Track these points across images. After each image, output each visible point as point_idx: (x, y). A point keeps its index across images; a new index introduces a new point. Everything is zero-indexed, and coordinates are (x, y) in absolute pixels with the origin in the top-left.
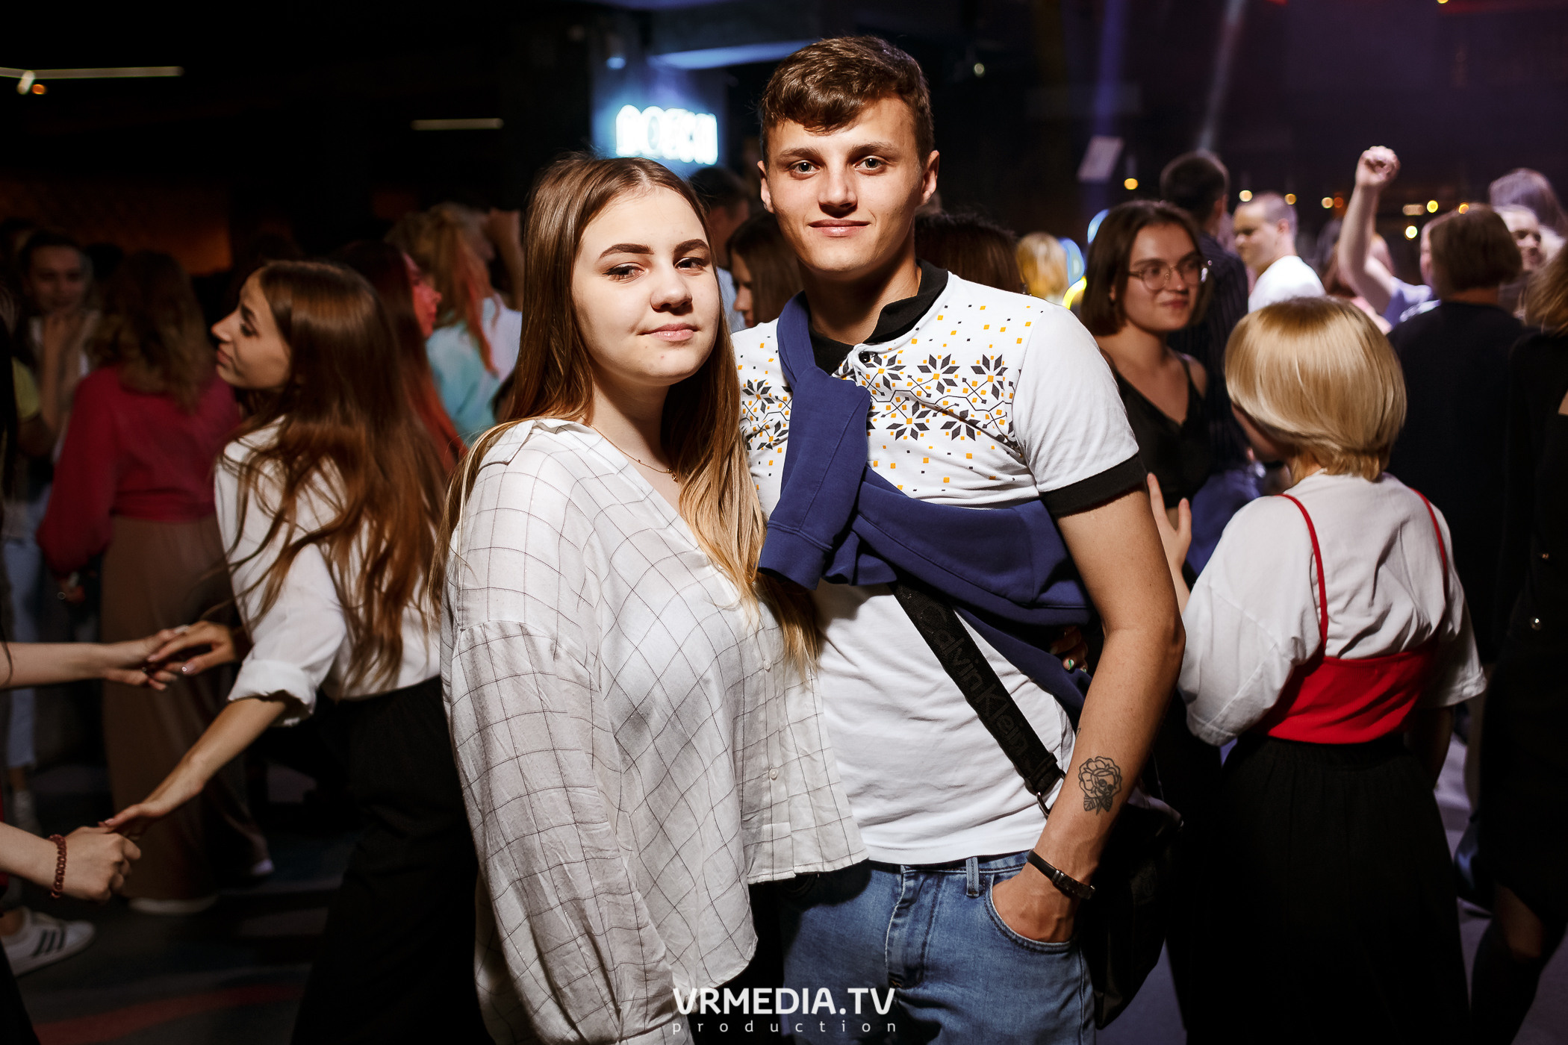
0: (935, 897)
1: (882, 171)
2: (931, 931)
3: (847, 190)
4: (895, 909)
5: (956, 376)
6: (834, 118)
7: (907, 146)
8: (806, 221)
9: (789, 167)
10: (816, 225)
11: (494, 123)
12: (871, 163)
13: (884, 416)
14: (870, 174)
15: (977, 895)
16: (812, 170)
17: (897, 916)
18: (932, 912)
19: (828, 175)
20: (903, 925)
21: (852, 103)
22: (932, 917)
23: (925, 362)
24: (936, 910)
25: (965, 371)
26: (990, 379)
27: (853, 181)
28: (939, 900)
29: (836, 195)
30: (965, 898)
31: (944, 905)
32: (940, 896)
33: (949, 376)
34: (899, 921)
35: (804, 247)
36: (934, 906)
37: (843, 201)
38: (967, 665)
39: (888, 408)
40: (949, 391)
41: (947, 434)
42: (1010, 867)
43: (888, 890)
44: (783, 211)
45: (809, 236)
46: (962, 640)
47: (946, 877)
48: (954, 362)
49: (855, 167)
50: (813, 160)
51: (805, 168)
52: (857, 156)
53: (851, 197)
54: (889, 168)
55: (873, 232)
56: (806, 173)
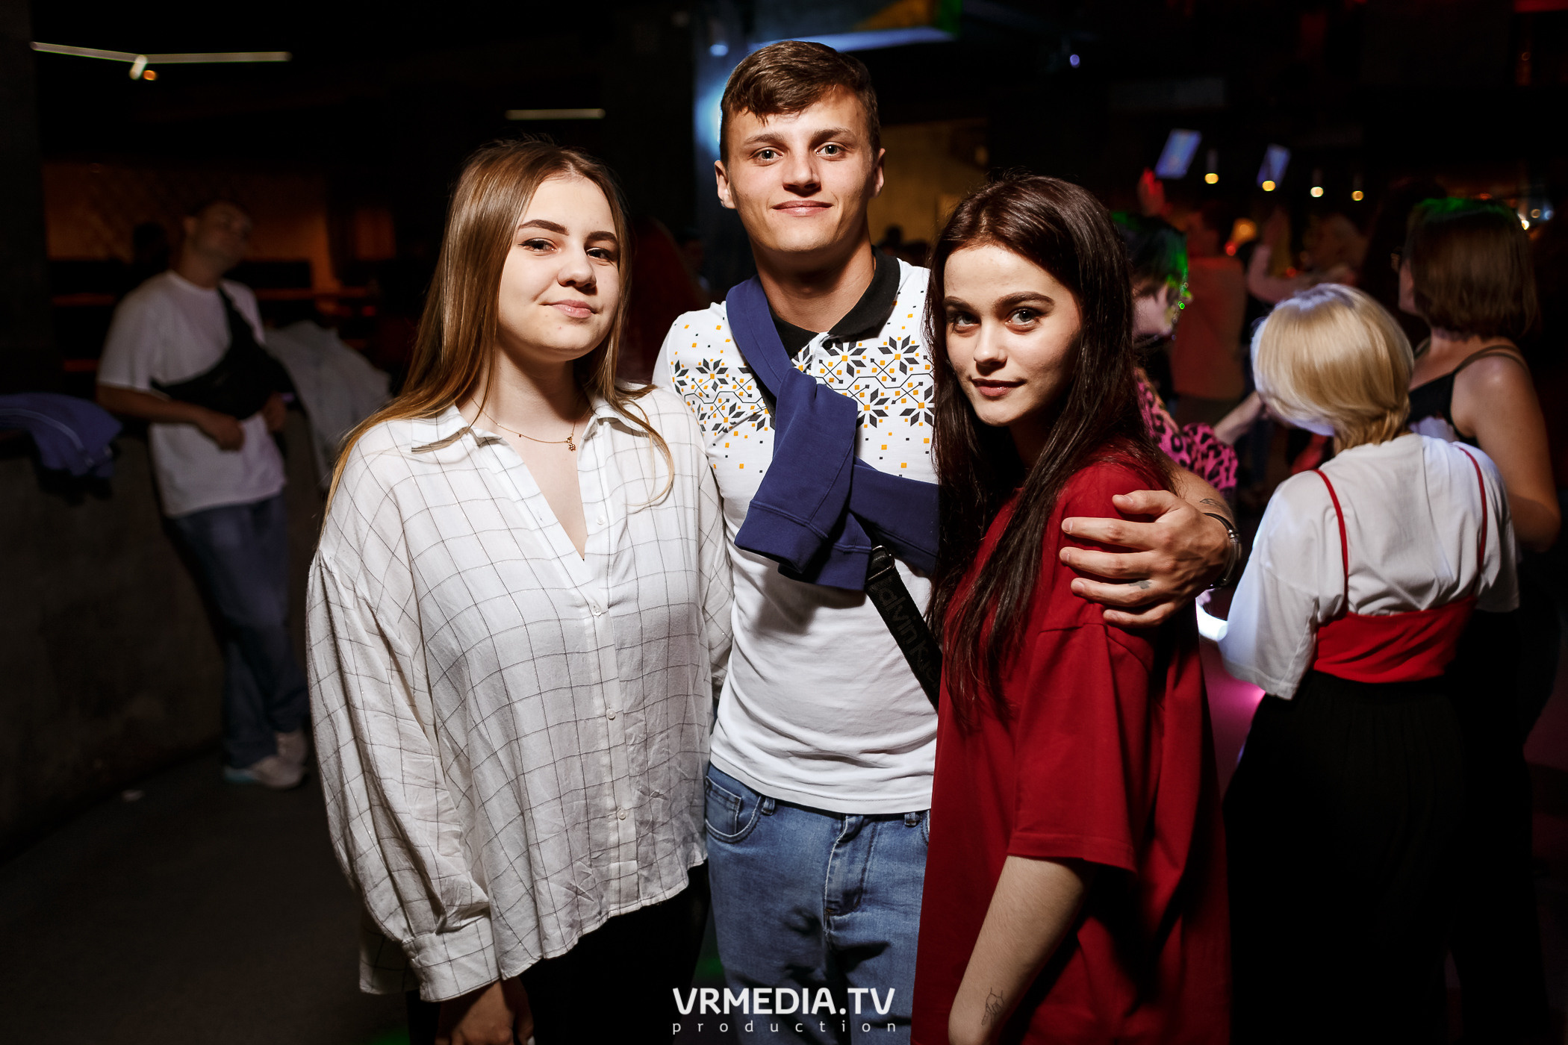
0: (874, 829)
1: (843, 156)
2: (870, 858)
3: (812, 172)
4: (837, 842)
5: (916, 356)
7: (862, 136)
8: (769, 204)
9: (752, 154)
10: (779, 207)
12: (831, 150)
14: (831, 160)
15: (915, 824)
16: (776, 157)
17: (838, 847)
18: (871, 842)
19: (793, 158)
20: (843, 854)
22: (870, 846)
23: (886, 343)
24: (875, 840)
25: (924, 352)
27: (815, 164)
28: (878, 832)
29: (801, 176)
30: (903, 828)
31: (883, 835)
32: (879, 827)
33: (909, 356)
34: (840, 851)
35: (768, 230)
36: (873, 837)
37: (808, 181)
38: (905, 621)
41: (906, 420)
44: (746, 195)
45: (772, 217)
46: (903, 599)
48: (913, 344)
49: (816, 152)
50: (775, 147)
51: (769, 155)
52: (818, 141)
53: (816, 178)
54: (848, 154)
55: (836, 214)
56: (768, 159)
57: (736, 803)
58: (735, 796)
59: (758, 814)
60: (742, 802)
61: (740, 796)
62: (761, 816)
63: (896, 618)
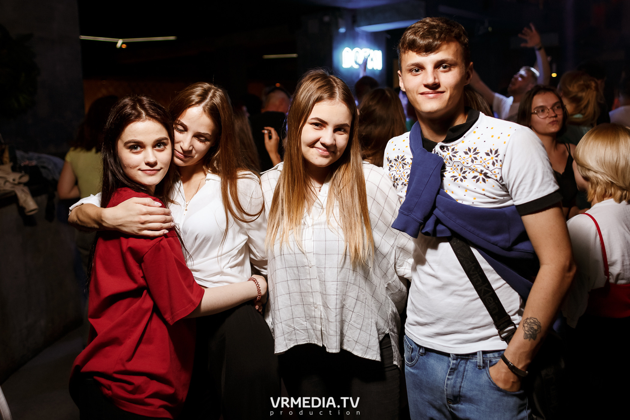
0: (465, 368)
1: (450, 70)
2: (463, 381)
3: (435, 79)
4: (448, 372)
5: (478, 156)
6: (429, 49)
7: (459, 61)
8: (418, 92)
9: (411, 71)
10: (422, 94)
11: (295, 55)
12: (445, 67)
13: (450, 172)
14: (445, 72)
15: (482, 368)
16: (420, 72)
17: (449, 375)
18: (464, 374)
19: (427, 73)
20: (452, 379)
21: (436, 43)
22: (463, 376)
23: (466, 150)
24: (465, 373)
25: (482, 154)
26: (492, 158)
27: (437, 75)
28: (466, 369)
29: (430, 81)
30: (477, 369)
31: (469, 371)
32: (467, 367)
33: (475, 156)
34: (450, 377)
35: (418, 103)
36: (464, 372)
37: (433, 83)
38: (476, 274)
39: (451, 169)
40: (476, 162)
41: (474, 181)
42: (496, 357)
43: (446, 364)
44: (408, 89)
45: (420, 98)
46: (475, 264)
47: (469, 360)
48: (478, 150)
49: (438, 69)
50: (420, 67)
51: (417, 71)
52: (438, 65)
53: (437, 81)
54: (452, 69)
55: (447, 96)
56: (417, 73)
57: (410, 349)
58: (410, 346)
59: (418, 355)
60: (412, 348)
61: (412, 346)
62: (420, 356)
63: (471, 273)
